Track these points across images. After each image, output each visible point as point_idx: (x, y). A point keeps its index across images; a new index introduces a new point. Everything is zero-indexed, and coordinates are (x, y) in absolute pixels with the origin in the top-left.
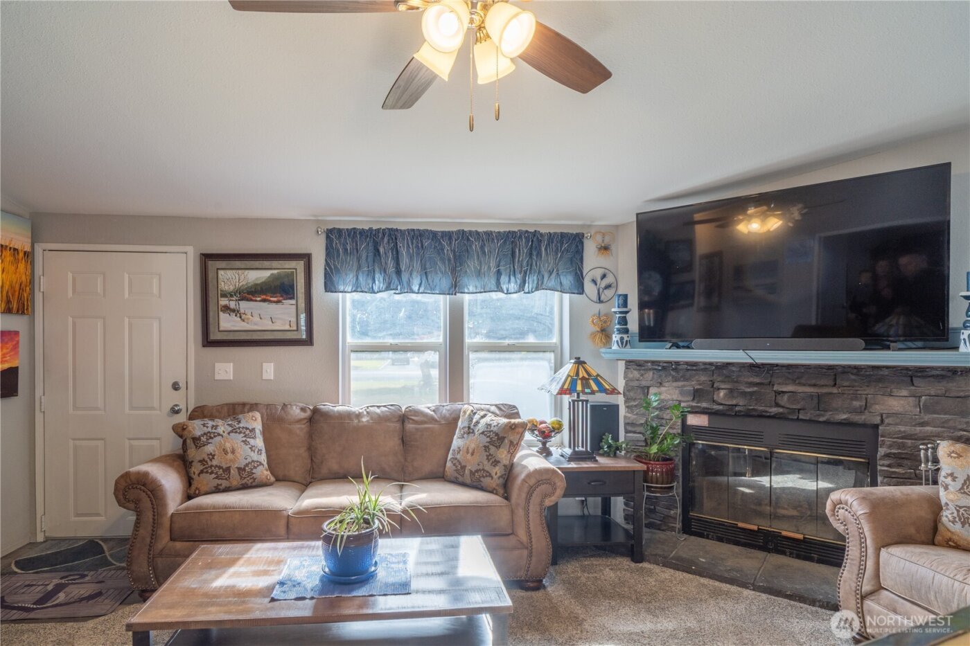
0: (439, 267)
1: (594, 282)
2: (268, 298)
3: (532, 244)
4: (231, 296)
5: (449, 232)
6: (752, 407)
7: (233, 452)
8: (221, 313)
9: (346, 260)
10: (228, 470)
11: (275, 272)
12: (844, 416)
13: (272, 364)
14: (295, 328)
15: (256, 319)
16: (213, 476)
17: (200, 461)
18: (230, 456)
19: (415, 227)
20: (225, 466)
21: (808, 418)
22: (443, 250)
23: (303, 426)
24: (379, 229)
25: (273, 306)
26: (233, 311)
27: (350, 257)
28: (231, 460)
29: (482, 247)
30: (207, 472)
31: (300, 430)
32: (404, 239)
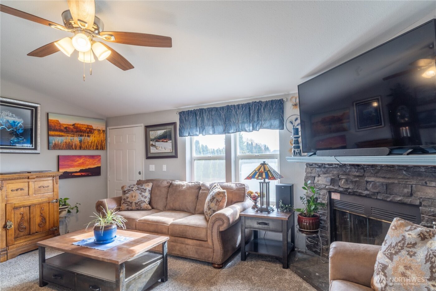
0: (219, 123)
1: (291, 123)
2: (164, 140)
3: (258, 107)
4: (153, 140)
5: (223, 107)
6: (355, 190)
7: (135, 197)
8: (151, 147)
9: (186, 124)
10: (132, 203)
11: (165, 130)
12: (399, 199)
13: (165, 165)
14: (172, 151)
15: (160, 148)
16: (126, 205)
17: (124, 199)
18: (134, 198)
19: (210, 107)
20: (131, 201)
21: (381, 198)
22: (221, 115)
23: (166, 189)
24: (197, 110)
25: (165, 143)
26: (154, 146)
27: (188, 122)
28: (134, 200)
29: (236, 112)
30: (125, 203)
31: (164, 191)
32: (206, 112)
